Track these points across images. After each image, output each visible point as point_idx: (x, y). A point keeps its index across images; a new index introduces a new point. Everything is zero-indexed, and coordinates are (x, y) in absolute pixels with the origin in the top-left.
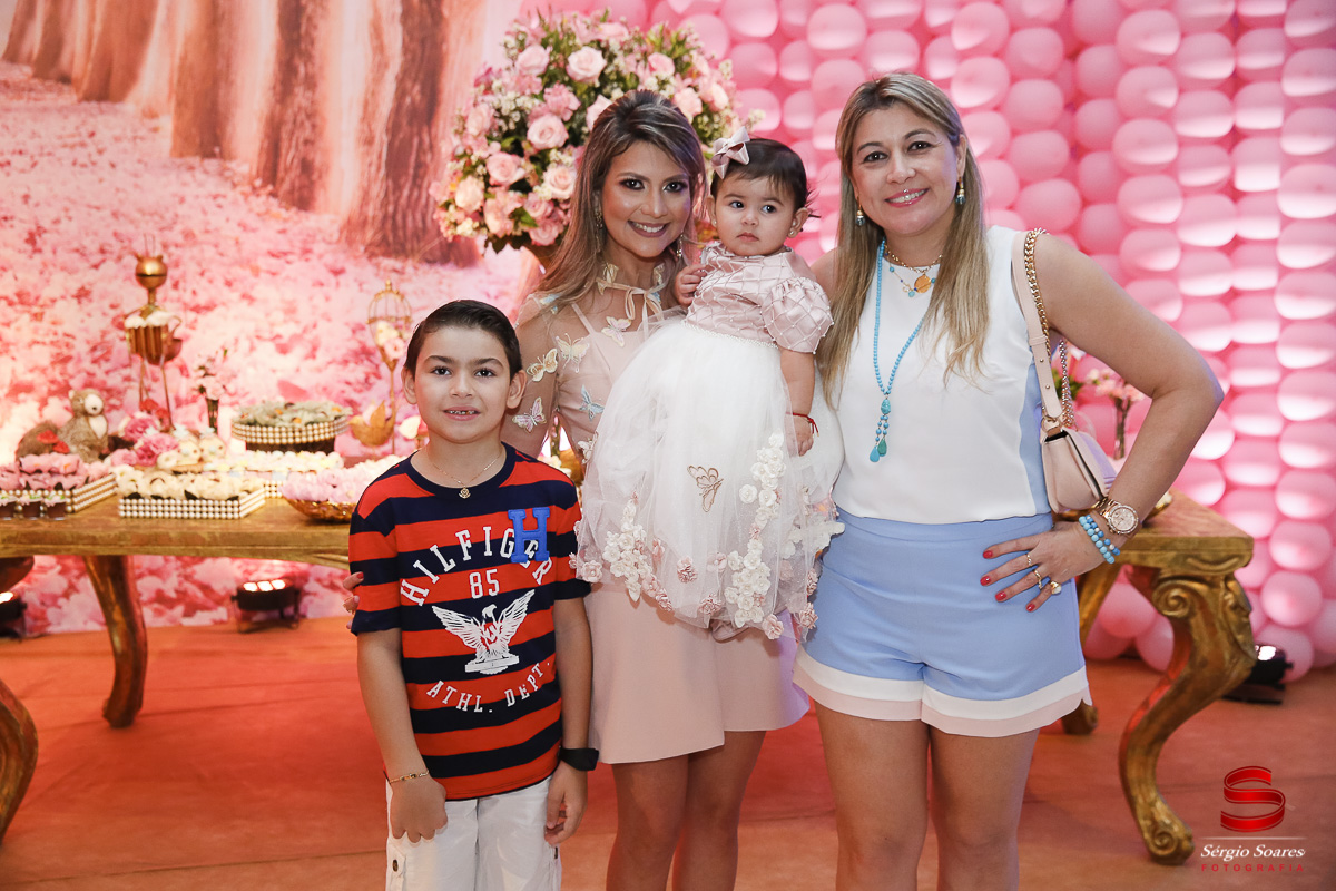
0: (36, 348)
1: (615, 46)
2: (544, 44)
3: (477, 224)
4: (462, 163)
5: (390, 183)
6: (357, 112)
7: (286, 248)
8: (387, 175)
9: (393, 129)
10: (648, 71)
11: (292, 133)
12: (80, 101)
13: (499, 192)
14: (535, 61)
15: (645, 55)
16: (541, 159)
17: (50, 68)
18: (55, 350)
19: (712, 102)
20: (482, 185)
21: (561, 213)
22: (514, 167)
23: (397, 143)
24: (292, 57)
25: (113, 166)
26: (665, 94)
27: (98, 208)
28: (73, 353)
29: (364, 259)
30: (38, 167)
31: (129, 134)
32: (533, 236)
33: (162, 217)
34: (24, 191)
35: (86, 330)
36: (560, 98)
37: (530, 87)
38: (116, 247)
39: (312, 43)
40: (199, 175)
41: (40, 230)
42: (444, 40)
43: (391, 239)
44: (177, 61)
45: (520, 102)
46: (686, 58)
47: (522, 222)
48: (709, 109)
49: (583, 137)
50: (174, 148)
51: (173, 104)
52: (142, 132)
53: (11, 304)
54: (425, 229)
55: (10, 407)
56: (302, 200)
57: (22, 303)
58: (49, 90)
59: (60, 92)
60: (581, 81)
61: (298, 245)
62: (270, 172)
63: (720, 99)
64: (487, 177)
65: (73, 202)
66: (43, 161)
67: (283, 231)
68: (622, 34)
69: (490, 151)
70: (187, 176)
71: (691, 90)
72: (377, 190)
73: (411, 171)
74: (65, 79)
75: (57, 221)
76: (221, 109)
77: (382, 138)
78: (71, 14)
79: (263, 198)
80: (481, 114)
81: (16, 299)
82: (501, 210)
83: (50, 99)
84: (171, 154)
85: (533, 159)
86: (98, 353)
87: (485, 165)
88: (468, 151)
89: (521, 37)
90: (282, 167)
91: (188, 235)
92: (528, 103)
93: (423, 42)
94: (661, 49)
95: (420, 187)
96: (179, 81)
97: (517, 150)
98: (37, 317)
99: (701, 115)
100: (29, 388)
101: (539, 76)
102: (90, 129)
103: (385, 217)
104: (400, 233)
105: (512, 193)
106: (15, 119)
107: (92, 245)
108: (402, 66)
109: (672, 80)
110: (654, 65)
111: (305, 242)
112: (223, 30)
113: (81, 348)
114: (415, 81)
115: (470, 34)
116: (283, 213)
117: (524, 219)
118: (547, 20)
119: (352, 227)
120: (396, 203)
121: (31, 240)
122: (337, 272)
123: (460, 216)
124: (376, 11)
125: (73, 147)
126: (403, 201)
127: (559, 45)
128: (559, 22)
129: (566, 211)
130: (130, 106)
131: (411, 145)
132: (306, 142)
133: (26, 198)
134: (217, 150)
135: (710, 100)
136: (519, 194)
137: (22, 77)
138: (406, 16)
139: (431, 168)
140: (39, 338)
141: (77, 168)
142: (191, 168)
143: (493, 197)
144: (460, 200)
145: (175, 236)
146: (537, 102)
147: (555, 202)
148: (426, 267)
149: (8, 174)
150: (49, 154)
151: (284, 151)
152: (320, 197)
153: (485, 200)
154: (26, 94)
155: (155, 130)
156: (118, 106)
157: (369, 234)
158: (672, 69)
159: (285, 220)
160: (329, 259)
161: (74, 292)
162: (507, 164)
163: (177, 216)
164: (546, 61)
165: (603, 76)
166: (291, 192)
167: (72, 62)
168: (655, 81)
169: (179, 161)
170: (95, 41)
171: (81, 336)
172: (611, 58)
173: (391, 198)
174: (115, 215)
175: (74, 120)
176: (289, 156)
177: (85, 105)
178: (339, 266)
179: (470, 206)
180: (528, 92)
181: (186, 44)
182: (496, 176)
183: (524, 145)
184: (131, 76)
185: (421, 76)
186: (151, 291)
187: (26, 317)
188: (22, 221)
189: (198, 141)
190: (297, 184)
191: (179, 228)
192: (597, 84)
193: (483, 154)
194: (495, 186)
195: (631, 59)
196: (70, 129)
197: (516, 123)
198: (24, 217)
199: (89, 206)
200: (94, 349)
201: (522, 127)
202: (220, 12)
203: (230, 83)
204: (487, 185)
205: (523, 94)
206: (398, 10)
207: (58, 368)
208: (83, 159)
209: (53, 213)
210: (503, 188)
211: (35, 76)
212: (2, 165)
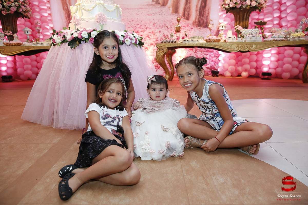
0: (154, 39)
5: (199, 16)
6: (195, 7)
7: (185, 25)
8: (199, 15)
9: (200, 9)
11: (187, 10)
18: (156, 39)
23: (200, 11)
25: (164, 15)
27: (162, 20)
28: (158, 40)
29: (195, 27)
31: (166, 10)
33: (170, 21)
34: (153, 18)
35: (160, 37)
38: (164, 25)
40: (175, 16)
41: (155, 23)
43: (199, 24)
50: (172, 12)
51: (172, 6)
52: (168, 10)
53: (151, 33)
54: (203, 23)
55: (150, 47)
56: (188, 19)
57: (152, 33)
58: (157, 5)
59: (158, 5)
61: (187, 25)
62: (184, 15)
65: (159, 19)
66: (156, 14)
67: (185, 23)
70: (173, 16)
72: (197, 17)
73: (202, 15)
74: (159, 4)
75: (157, 22)
76: (178, 7)
77: (198, 10)
79: (183, 19)
81: (152, 32)
86: (161, 40)
90: (185, 14)
91: (173, 24)
95: (203, 17)
96: (173, 3)
98: (154, 35)
100: (152, 44)
102: (162, 10)
103: (198, 21)
104: (200, 23)
106: (153, 9)
107: (161, 25)
111: (188, 25)
113: (159, 39)
114: (203, 2)
116: (185, 21)
119: (194, 23)
120: (200, 19)
121: (154, 25)
122: (192, 29)
125: (159, 12)
126: (201, 19)
130: (167, 7)
131: (202, 11)
132: (189, 11)
133: (154, 19)
134: (177, 12)
137: (154, 3)
139: (205, 14)
140: (154, 38)
142: (174, 15)
145: (171, 24)
148: (203, 28)
151: (186, 12)
152: (190, 18)
154: (154, 6)
155: (170, 10)
156: (165, 7)
157: (196, 24)
159: (185, 22)
160: (191, 27)
161: (159, 31)
163: (172, 21)
166: (186, 18)
167: (160, 1)
169: (172, 14)
171: (159, 37)
173: (199, 19)
174: (164, 21)
175: (160, 9)
176: (186, 13)
177: (161, 7)
178: (192, 28)
184: (167, 3)
186: (178, 22)
187: (153, 35)
188: (153, 22)
189: (175, 11)
190: (187, 17)
191: (172, 23)
199: (161, 20)
200: (161, 39)
203: (179, 3)
207: (156, 41)
208: (160, 14)
209: (157, 21)
211: (156, 3)
212: (151, 15)
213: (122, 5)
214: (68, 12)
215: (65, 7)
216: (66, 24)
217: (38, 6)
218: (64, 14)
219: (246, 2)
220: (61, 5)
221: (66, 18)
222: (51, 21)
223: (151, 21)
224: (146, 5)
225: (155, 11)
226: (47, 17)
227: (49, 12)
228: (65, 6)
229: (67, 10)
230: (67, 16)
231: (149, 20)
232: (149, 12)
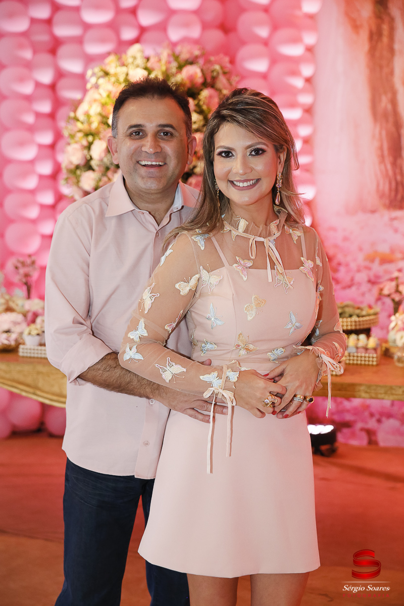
214: (393, 129)
215: (385, 102)
216: (378, 185)
220: (363, 95)
228: (384, 99)
229: (391, 119)
230: (390, 149)
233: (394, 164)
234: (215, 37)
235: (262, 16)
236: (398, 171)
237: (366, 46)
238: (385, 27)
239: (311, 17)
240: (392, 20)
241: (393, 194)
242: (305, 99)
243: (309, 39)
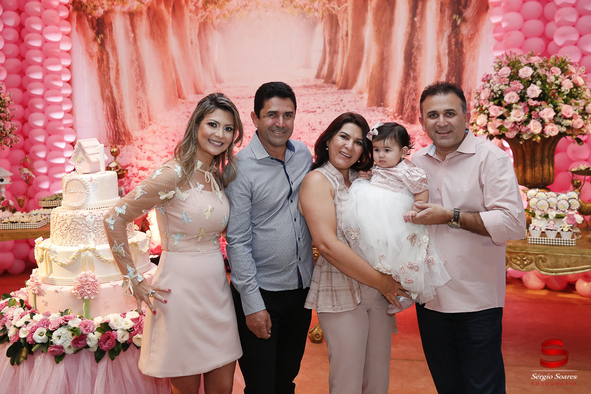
1: (537, 65)
2: (508, 66)
3: (485, 131)
4: (479, 109)
10: (550, 74)
11: (408, 97)
12: (338, 90)
13: (494, 119)
14: (506, 73)
15: (549, 67)
16: (509, 107)
17: (329, 79)
19: (578, 83)
20: (486, 117)
21: (517, 127)
22: (499, 110)
24: (409, 70)
26: (557, 82)
30: (324, 112)
31: (354, 100)
32: (506, 135)
34: (320, 120)
36: (516, 85)
37: (504, 82)
39: (416, 65)
40: (376, 113)
42: (464, 61)
44: (370, 74)
45: (501, 87)
46: (566, 67)
47: (503, 130)
48: (576, 86)
49: (525, 99)
50: (368, 104)
51: (368, 88)
52: (358, 99)
56: (412, 120)
58: (329, 87)
59: (332, 87)
60: (523, 79)
62: (400, 112)
63: (581, 81)
64: (488, 114)
66: (326, 110)
68: (540, 60)
69: (490, 105)
70: (372, 113)
71: (568, 80)
74: (334, 83)
76: (384, 90)
78: (336, 61)
80: (486, 92)
82: (494, 126)
83: (329, 90)
84: (367, 107)
85: (506, 107)
87: (488, 110)
88: (481, 105)
89: (500, 64)
90: (405, 109)
92: (502, 87)
93: (456, 62)
94: (555, 65)
96: (370, 81)
97: (499, 104)
99: (573, 88)
101: (507, 78)
102: (341, 99)
105: (498, 120)
106: (318, 97)
108: (448, 71)
109: (561, 76)
110: (553, 71)
112: (385, 63)
114: (453, 76)
115: (474, 58)
117: (503, 129)
118: (509, 57)
123: (478, 128)
124: (439, 52)
125: (335, 105)
127: (514, 65)
128: (514, 57)
129: (519, 126)
130: (354, 90)
132: (413, 100)
133: (320, 122)
134: (382, 104)
135: (577, 82)
136: (501, 120)
137: (321, 83)
138: (449, 53)
141: (337, 112)
142: (374, 110)
143: (491, 121)
144: (478, 122)
146: (507, 87)
147: (515, 123)
149: (315, 115)
150: (328, 108)
151: (405, 103)
153: (488, 122)
154: (321, 88)
155: (362, 98)
156: (350, 91)
158: (560, 72)
162: (497, 110)
164: (510, 71)
165: (532, 76)
166: (408, 117)
167: (336, 77)
168: (554, 77)
169: (369, 108)
170: (344, 70)
172: (535, 69)
175: (336, 96)
176: (407, 105)
177: (340, 91)
179: (482, 124)
180: (504, 83)
181: (373, 69)
182: (492, 113)
183: (503, 102)
184: (355, 80)
185: (455, 74)
188: (319, 130)
189: (376, 101)
190: (410, 114)
192: (530, 79)
193: (487, 106)
194: (492, 117)
195: (543, 70)
196: (335, 99)
197: (499, 95)
198: (319, 129)
201: (502, 96)
202: (384, 57)
203: (387, 81)
204: (489, 117)
205: (502, 84)
206: (447, 51)
208: (338, 109)
210: (495, 118)
211: (325, 82)
212: (313, 112)
213: (242, 87)
214: (112, 105)
215: (107, 92)
217: (42, 97)
218: (103, 109)
219: (528, 126)
220: (97, 89)
221: (108, 119)
222: (72, 127)
223: (313, 128)
224: (300, 88)
225: (324, 101)
226: (61, 120)
227: (67, 107)
228: (107, 90)
229: (111, 101)
230: (111, 115)
231: (309, 124)
232: (308, 105)
233: (114, 122)
234: (15, 62)
235: (38, 52)
236: (116, 126)
237: (97, 66)
238: (105, 56)
239: (68, 52)
240: (107, 53)
241: (114, 137)
242: (68, 92)
243: (67, 63)
